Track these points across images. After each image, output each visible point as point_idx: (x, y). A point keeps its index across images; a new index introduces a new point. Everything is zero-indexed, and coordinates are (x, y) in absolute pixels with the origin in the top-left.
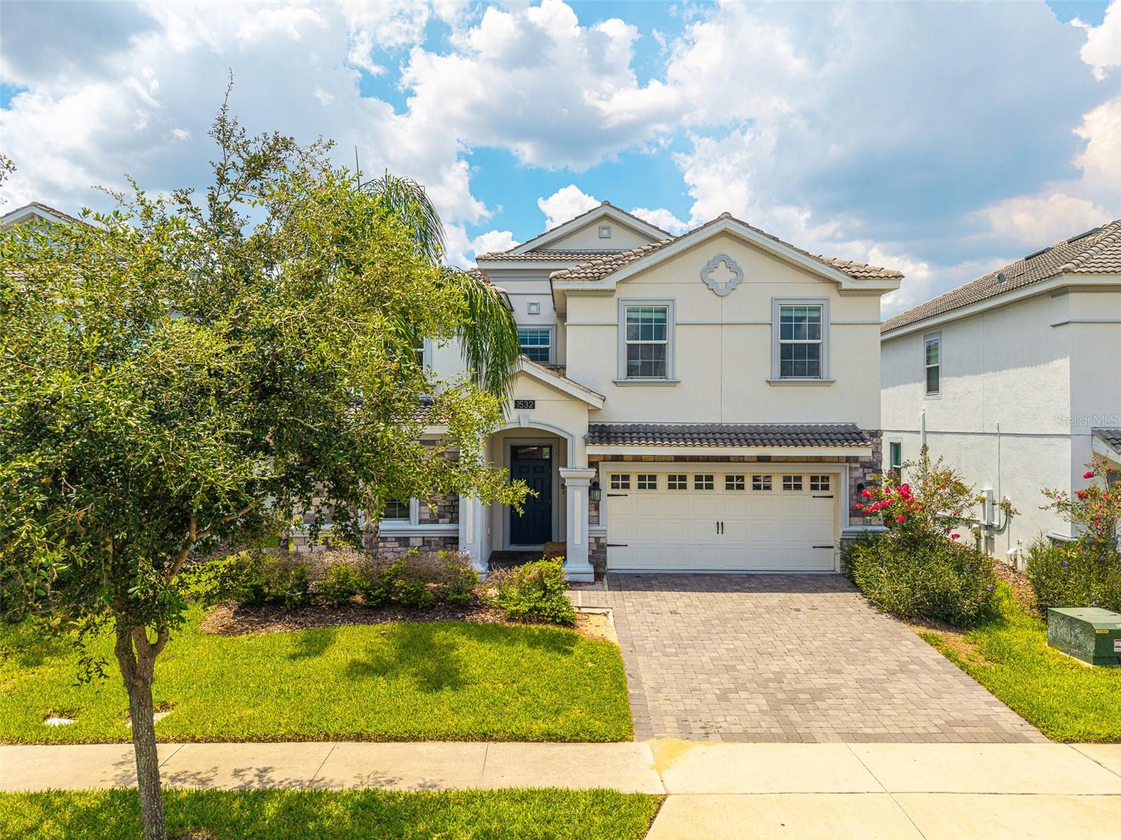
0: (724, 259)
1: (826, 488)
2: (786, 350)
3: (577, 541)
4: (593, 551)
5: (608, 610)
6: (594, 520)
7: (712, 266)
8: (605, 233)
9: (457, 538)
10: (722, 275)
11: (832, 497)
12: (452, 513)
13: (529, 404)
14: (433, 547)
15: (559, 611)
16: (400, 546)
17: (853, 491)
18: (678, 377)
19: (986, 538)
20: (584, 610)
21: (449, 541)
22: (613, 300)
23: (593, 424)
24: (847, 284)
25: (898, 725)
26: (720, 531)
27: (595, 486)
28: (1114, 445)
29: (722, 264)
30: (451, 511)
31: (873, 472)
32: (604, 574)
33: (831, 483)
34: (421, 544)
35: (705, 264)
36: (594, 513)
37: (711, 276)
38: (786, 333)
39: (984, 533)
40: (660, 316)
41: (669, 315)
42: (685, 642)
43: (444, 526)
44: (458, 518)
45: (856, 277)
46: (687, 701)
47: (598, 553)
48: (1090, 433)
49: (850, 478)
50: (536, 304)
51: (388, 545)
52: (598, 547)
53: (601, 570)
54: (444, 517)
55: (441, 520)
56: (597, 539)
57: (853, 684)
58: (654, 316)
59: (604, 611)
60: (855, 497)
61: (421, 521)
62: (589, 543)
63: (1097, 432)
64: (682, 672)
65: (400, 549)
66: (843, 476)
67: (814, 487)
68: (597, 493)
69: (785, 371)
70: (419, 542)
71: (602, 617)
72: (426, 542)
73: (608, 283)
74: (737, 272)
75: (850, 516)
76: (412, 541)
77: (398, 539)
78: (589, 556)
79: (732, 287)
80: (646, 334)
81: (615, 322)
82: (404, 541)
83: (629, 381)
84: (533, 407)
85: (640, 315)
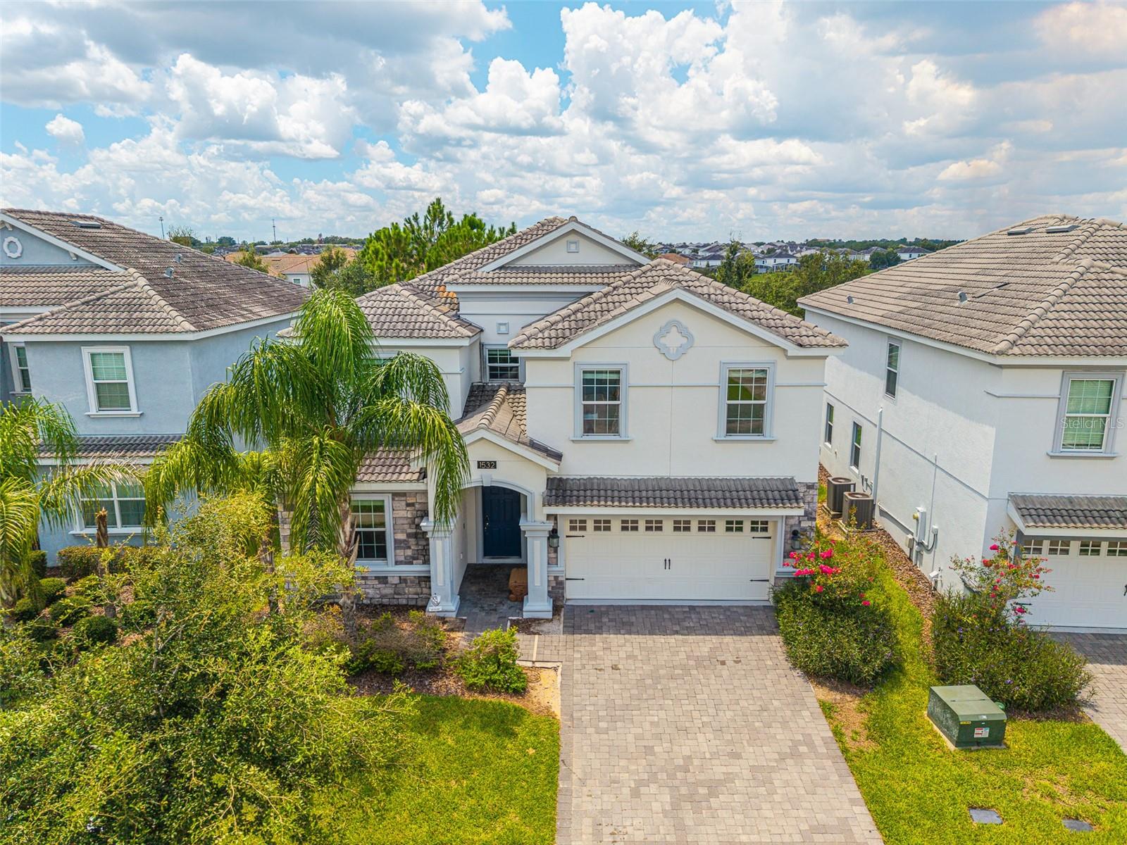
0: (676, 324)
1: (765, 530)
2: (732, 410)
3: (537, 583)
4: (552, 587)
5: (558, 664)
6: (552, 562)
7: (664, 331)
8: (573, 247)
9: (430, 577)
10: (673, 340)
11: (770, 538)
12: (424, 556)
13: (492, 465)
14: (409, 584)
15: (511, 683)
16: (380, 583)
17: (788, 536)
18: (631, 435)
19: (917, 552)
20: (537, 665)
21: (423, 579)
22: (570, 363)
23: (552, 477)
24: (794, 350)
25: (770, 831)
26: (667, 567)
27: (554, 534)
28: (1023, 516)
29: (674, 329)
30: (424, 555)
31: (808, 520)
32: (562, 607)
33: (770, 526)
34: (398, 582)
35: (658, 330)
36: (553, 555)
37: (663, 341)
38: (732, 394)
39: (916, 547)
40: (614, 377)
41: (622, 377)
42: (617, 713)
43: (417, 568)
44: (429, 560)
45: (801, 345)
46: (605, 798)
47: (556, 591)
48: (1007, 497)
49: (786, 524)
50: (505, 324)
51: (369, 582)
52: (557, 584)
53: (559, 603)
54: (417, 559)
55: (414, 562)
56: (556, 578)
57: (746, 774)
58: (608, 377)
59: (555, 665)
60: (789, 542)
61: (397, 563)
62: (549, 581)
63: (1013, 498)
64: (607, 756)
65: (379, 586)
66: (779, 524)
67: (753, 529)
68: (555, 540)
69: (730, 430)
70: (396, 581)
71: (552, 672)
72: (403, 580)
73: (563, 351)
74: (689, 337)
75: (784, 557)
76: (389, 579)
77: (377, 578)
78: (549, 592)
79: (683, 351)
80: (601, 394)
81: (571, 384)
82: (383, 580)
83: (586, 438)
84: (495, 467)
85: (595, 377)
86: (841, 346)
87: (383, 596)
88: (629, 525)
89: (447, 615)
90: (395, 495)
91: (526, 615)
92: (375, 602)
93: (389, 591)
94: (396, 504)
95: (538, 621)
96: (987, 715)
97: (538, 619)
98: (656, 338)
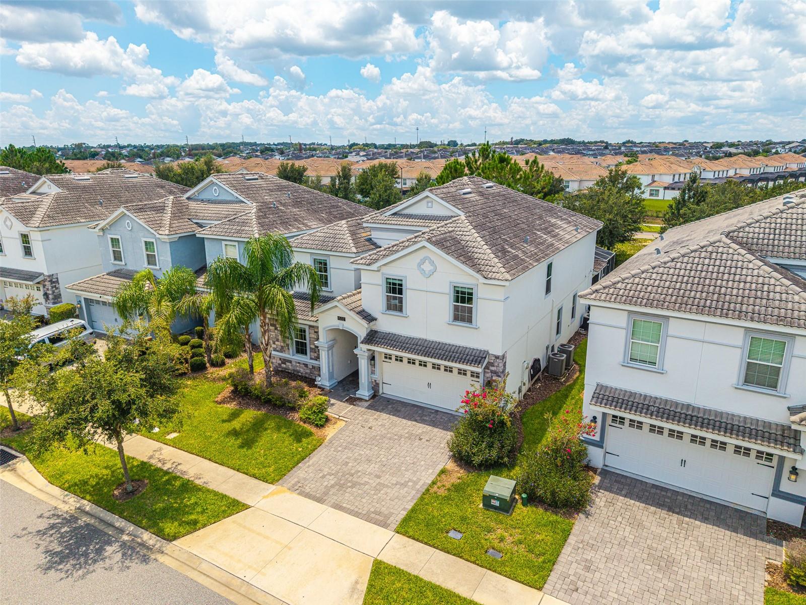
0: (428, 259)
1: (478, 377)
2: (456, 308)
3: (363, 381)
4: (373, 385)
5: (349, 420)
6: (373, 372)
7: (423, 262)
8: (430, 205)
9: (320, 368)
10: (427, 267)
11: (479, 382)
12: (318, 358)
13: (343, 319)
17: (485, 383)
18: (408, 314)
20: (341, 418)
21: (318, 368)
22: (379, 273)
23: (369, 330)
24: (481, 280)
26: (429, 387)
27: (373, 358)
28: (593, 397)
29: (427, 261)
31: (497, 376)
32: (377, 396)
33: (480, 376)
35: (420, 261)
36: (374, 369)
37: (422, 266)
38: (456, 300)
40: (400, 282)
41: (403, 283)
42: (351, 446)
43: (316, 363)
44: (320, 360)
45: (485, 278)
47: (376, 387)
49: (484, 376)
51: (301, 365)
52: (375, 384)
53: (377, 394)
54: (316, 358)
56: (375, 381)
58: (397, 282)
59: (347, 420)
61: (311, 358)
62: (370, 381)
63: (598, 386)
65: (305, 368)
67: (472, 376)
68: (373, 361)
69: (456, 319)
70: (310, 367)
71: (343, 423)
72: (312, 367)
73: (374, 267)
74: (434, 266)
76: (308, 366)
77: (304, 364)
78: (370, 387)
80: (394, 290)
81: (381, 283)
82: (306, 365)
83: (387, 312)
84: (345, 320)
85: (391, 281)
86: (506, 280)
87: (306, 373)
88: (411, 362)
89: (325, 387)
90: (310, 326)
91: (357, 396)
92: (303, 375)
93: (308, 371)
94: (311, 331)
95: (360, 400)
96: (499, 494)
97: (362, 399)
98: (419, 265)
